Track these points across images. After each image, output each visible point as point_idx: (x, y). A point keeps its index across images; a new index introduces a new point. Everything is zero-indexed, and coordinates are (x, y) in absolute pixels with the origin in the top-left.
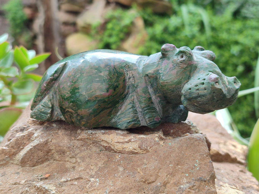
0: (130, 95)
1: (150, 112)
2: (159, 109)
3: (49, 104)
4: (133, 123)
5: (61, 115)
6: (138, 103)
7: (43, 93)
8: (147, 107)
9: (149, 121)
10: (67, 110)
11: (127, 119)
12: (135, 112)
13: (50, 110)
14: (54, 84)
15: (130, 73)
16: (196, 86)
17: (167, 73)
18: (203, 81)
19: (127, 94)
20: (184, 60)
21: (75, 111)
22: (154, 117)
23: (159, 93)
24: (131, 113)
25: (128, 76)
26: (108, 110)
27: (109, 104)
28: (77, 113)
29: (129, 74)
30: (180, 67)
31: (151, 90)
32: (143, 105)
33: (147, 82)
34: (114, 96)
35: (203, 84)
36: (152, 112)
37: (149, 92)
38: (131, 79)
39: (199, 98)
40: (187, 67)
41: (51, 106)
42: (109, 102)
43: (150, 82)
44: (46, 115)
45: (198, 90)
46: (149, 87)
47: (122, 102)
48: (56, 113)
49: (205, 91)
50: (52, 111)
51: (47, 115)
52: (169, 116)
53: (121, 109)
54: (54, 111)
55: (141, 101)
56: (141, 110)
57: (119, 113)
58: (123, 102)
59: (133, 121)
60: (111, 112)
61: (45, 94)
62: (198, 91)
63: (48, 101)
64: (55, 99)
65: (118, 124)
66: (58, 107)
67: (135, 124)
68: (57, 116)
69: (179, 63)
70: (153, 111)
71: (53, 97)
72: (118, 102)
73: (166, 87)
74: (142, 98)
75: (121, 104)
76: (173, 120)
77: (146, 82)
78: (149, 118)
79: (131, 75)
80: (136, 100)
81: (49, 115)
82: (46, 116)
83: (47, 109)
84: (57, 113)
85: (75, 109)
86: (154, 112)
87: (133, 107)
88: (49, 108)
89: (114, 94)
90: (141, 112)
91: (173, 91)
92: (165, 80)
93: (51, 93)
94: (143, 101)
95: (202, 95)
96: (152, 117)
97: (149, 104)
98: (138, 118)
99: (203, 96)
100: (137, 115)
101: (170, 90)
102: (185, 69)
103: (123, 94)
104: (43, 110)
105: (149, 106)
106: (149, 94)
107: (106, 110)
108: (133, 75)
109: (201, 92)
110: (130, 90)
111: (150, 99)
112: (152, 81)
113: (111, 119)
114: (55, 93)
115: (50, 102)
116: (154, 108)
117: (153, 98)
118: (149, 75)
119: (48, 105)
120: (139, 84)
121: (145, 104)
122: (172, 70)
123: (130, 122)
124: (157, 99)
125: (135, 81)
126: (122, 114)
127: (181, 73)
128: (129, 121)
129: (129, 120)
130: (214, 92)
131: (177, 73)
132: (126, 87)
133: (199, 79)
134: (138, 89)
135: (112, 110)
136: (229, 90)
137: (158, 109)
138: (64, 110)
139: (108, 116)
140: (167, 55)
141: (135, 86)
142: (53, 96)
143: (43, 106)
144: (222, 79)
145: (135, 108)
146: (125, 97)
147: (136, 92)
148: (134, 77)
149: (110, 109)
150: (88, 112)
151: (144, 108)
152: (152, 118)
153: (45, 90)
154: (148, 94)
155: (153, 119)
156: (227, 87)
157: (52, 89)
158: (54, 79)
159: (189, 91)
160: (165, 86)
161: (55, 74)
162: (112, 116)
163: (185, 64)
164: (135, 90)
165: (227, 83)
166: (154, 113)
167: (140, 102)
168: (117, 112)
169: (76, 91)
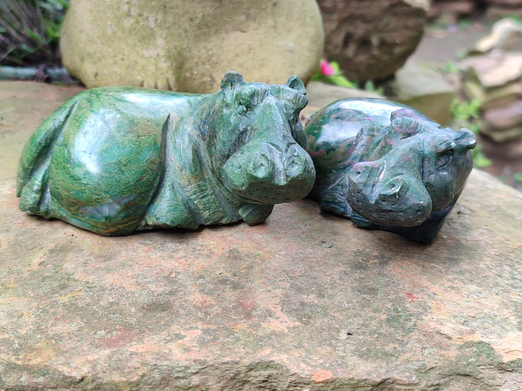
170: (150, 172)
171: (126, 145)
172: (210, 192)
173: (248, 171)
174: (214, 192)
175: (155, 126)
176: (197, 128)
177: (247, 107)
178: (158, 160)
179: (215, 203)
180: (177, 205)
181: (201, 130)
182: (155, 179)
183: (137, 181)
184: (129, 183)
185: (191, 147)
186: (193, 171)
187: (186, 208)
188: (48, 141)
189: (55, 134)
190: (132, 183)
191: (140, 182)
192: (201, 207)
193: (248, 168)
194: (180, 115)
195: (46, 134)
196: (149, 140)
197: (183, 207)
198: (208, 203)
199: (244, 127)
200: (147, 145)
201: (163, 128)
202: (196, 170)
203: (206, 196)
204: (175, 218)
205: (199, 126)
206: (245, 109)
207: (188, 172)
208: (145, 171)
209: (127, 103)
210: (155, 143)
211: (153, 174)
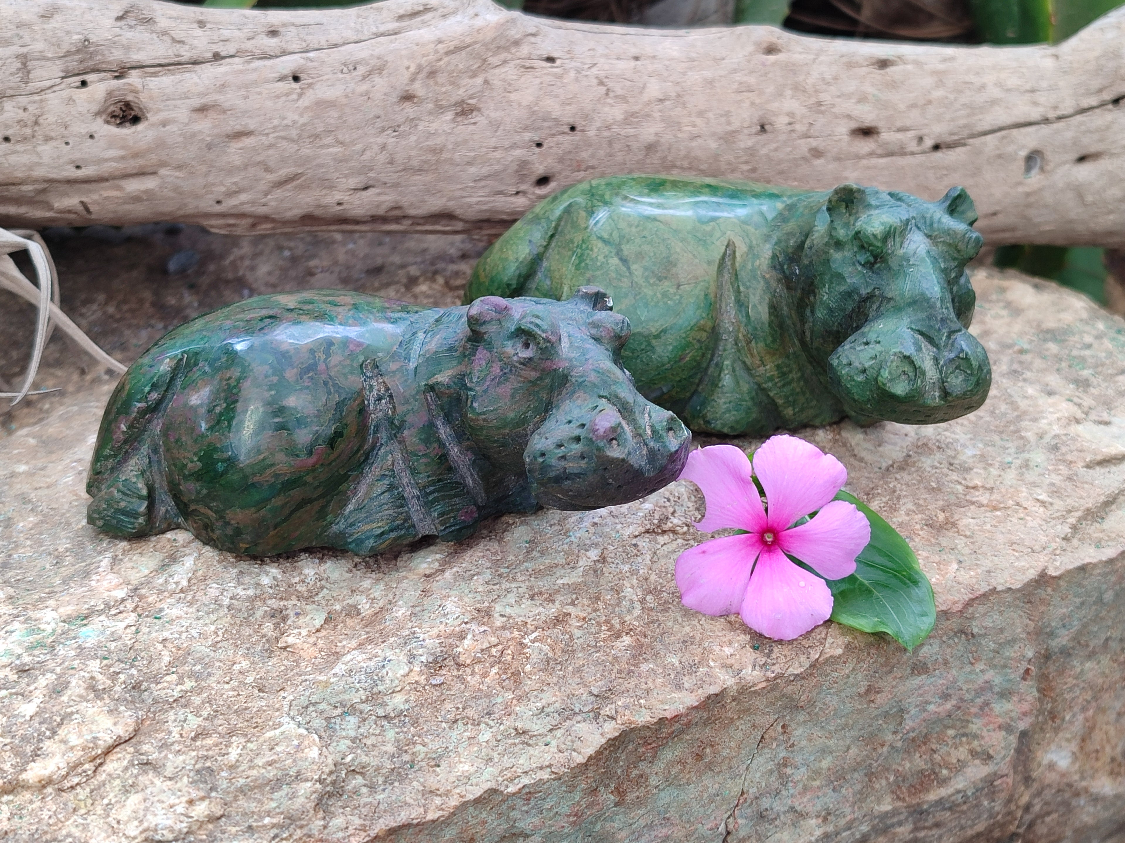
0: (382, 450)
1: (444, 497)
2: (474, 480)
3: (140, 485)
4: (393, 535)
5: (176, 515)
6: (408, 472)
7: (120, 448)
8: (433, 483)
9: (442, 525)
10: (192, 507)
11: (375, 525)
12: (401, 501)
13: (146, 504)
14: (149, 421)
15: (379, 383)
16: (560, 446)
17: (485, 391)
18: (577, 432)
19: (373, 448)
20: (530, 359)
21: (216, 512)
22: (458, 510)
23: (468, 439)
24: (386, 507)
25: (375, 392)
26: (317, 506)
27: (316, 488)
28: (224, 518)
29: (376, 388)
30: (521, 376)
31: (444, 432)
32: (422, 479)
33: (433, 407)
34: (330, 464)
35: (578, 439)
36: (451, 497)
37: (439, 440)
38: (383, 401)
39: (568, 483)
40: (540, 378)
41: (144, 492)
42: (316, 483)
43: (442, 409)
44: (132, 520)
45: (563, 457)
46: (439, 423)
47: (357, 476)
48: (163, 509)
49: (583, 463)
50: (151, 508)
51: (137, 518)
52: (509, 496)
53: (355, 494)
54: (157, 506)
55: (415, 469)
56: (416, 492)
57: (350, 507)
58: (362, 473)
59: (392, 530)
60: (323, 508)
61: (126, 452)
62: (563, 463)
63: (136, 476)
64: (155, 468)
65: (349, 540)
66: (166, 493)
67: (399, 537)
68: (166, 518)
69: (517, 364)
70: (453, 492)
71: (150, 462)
72: (345, 478)
73: (484, 432)
74: (418, 460)
75: (354, 481)
76: (521, 504)
77: (430, 410)
78: (441, 515)
79: (383, 390)
80: (400, 465)
81: (141, 520)
82: (133, 523)
83: (134, 500)
84: (167, 510)
85: (217, 506)
86: (456, 496)
87: (391, 487)
88: (141, 498)
89: (332, 457)
90: (418, 498)
91: (504, 445)
92: (480, 414)
93: (145, 449)
94: (422, 468)
95: (575, 474)
96: (452, 511)
97: (441, 474)
98: (408, 518)
99: (578, 475)
100: (406, 509)
101: (495, 441)
102: (533, 383)
103: (358, 451)
104: (123, 504)
105: (439, 480)
106: (442, 445)
107: (309, 506)
108: (387, 389)
109: (573, 467)
110: (383, 435)
111: (444, 457)
112: (446, 407)
113: (326, 525)
114: (155, 451)
115: (141, 479)
116: (457, 483)
117: (455, 451)
118: (436, 387)
119: (138, 489)
120: (409, 418)
121: (429, 477)
122: (499, 383)
123: (383, 533)
124: (466, 455)
125: (394, 407)
126: (359, 509)
127: (524, 394)
128: (379, 531)
129: (379, 527)
130: (605, 469)
131: (513, 396)
132: (368, 428)
133: (570, 422)
134: (406, 432)
135: (329, 502)
136: (652, 455)
137: (470, 482)
138: (186, 505)
139: (318, 520)
140: (485, 333)
141: (396, 422)
142: (149, 458)
143: (124, 493)
144: (634, 420)
145: (397, 489)
146: (367, 458)
147: (400, 443)
148: (391, 396)
149: (322, 502)
150: (254, 516)
151: (424, 487)
152: (452, 515)
153: (125, 442)
154: (436, 445)
155: (454, 517)
156: (646, 444)
157: (145, 437)
158: (149, 407)
159: (541, 460)
160: (482, 428)
161: (152, 394)
162: (329, 518)
163: (535, 369)
164: (395, 435)
165: (649, 432)
166: (457, 500)
167: (414, 472)
168: (346, 505)
169: (215, 456)
170: (697, 346)
171: (658, 302)
172: (795, 376)
173: (880, 384)
174: (803, 376)
175: (705, 266)
176: (778, 267)
177: (876, 257)
178: (710, 324)
179: (804, 393)
180: (741, 400)
181: (784, 272)
182: (703, 355)
183: (676, 362)
184: (663, 365)
185: (767, 300)
186: (768, 342)
187: (755, 404)
188: (522, 280)
189: (531, 268)
190: (668, 366)
191: (682, 363)
192: (780, 402)
193: (880, 378)
194: (747, 240)
195: (518, 268)
196: (697, 292)
197: (750, 403)
198: (792, 395)
199: (869, 290)
200: (692, 300)
201: (719, 267)
202: (774, 341)
203: (789, 383)
204: (737, 422)
205: (782, 265)
206: (872, 259)
207: (761, 345)
208: (688, 344)
209: (657, 223)
210: (706, 295)
211: (701, 348)
